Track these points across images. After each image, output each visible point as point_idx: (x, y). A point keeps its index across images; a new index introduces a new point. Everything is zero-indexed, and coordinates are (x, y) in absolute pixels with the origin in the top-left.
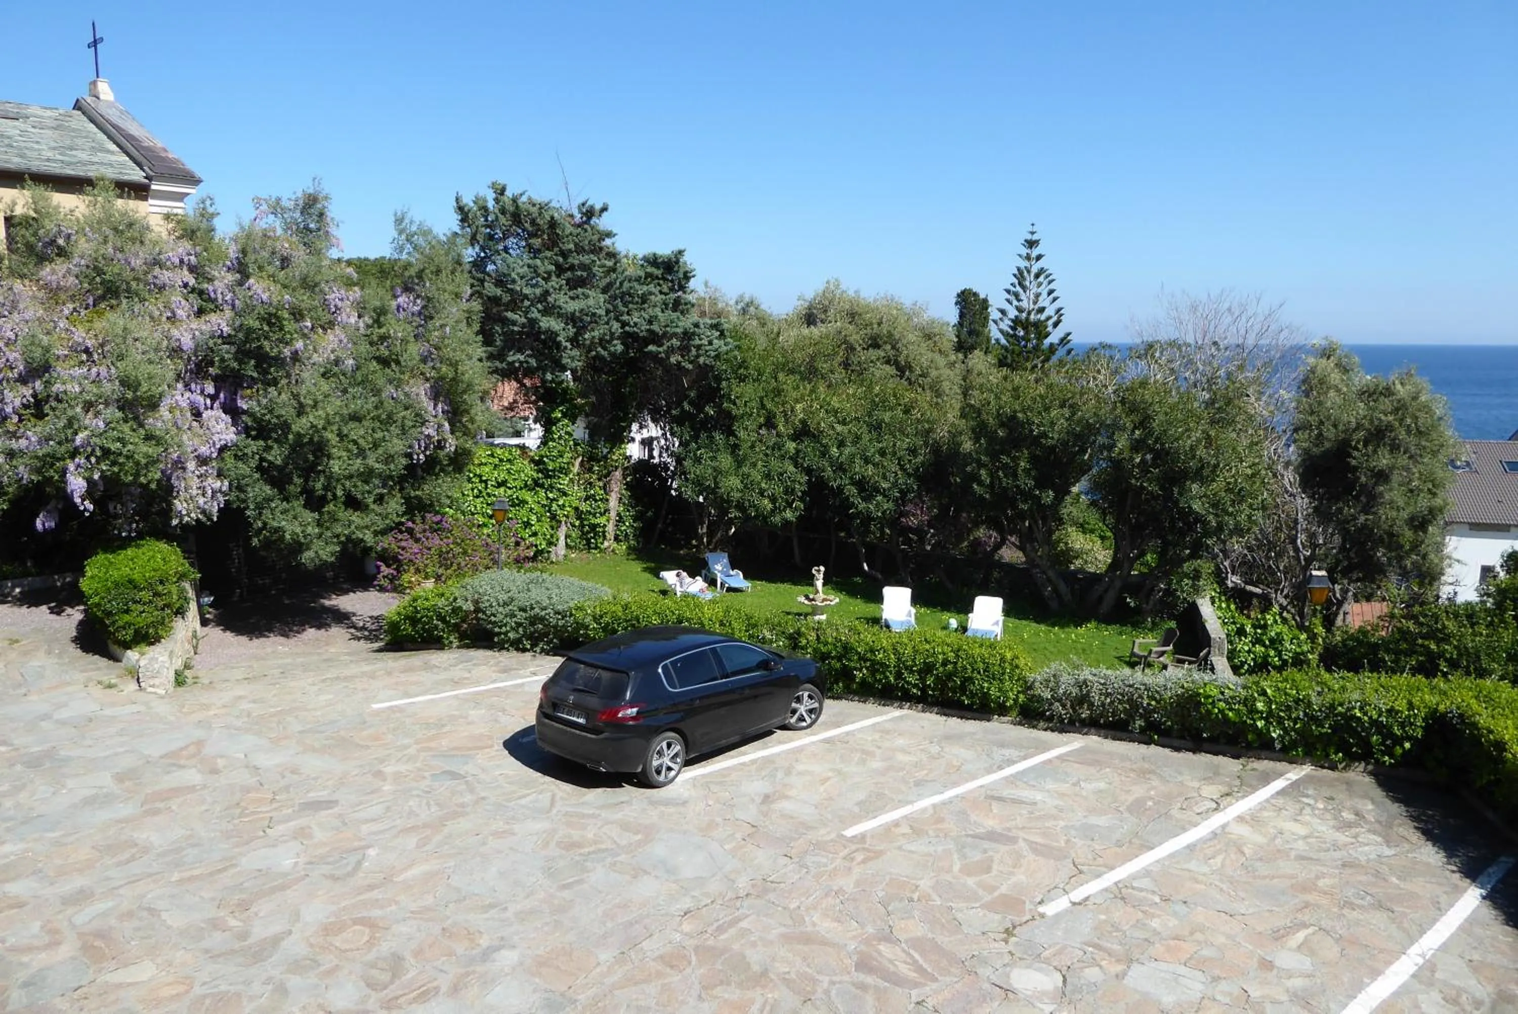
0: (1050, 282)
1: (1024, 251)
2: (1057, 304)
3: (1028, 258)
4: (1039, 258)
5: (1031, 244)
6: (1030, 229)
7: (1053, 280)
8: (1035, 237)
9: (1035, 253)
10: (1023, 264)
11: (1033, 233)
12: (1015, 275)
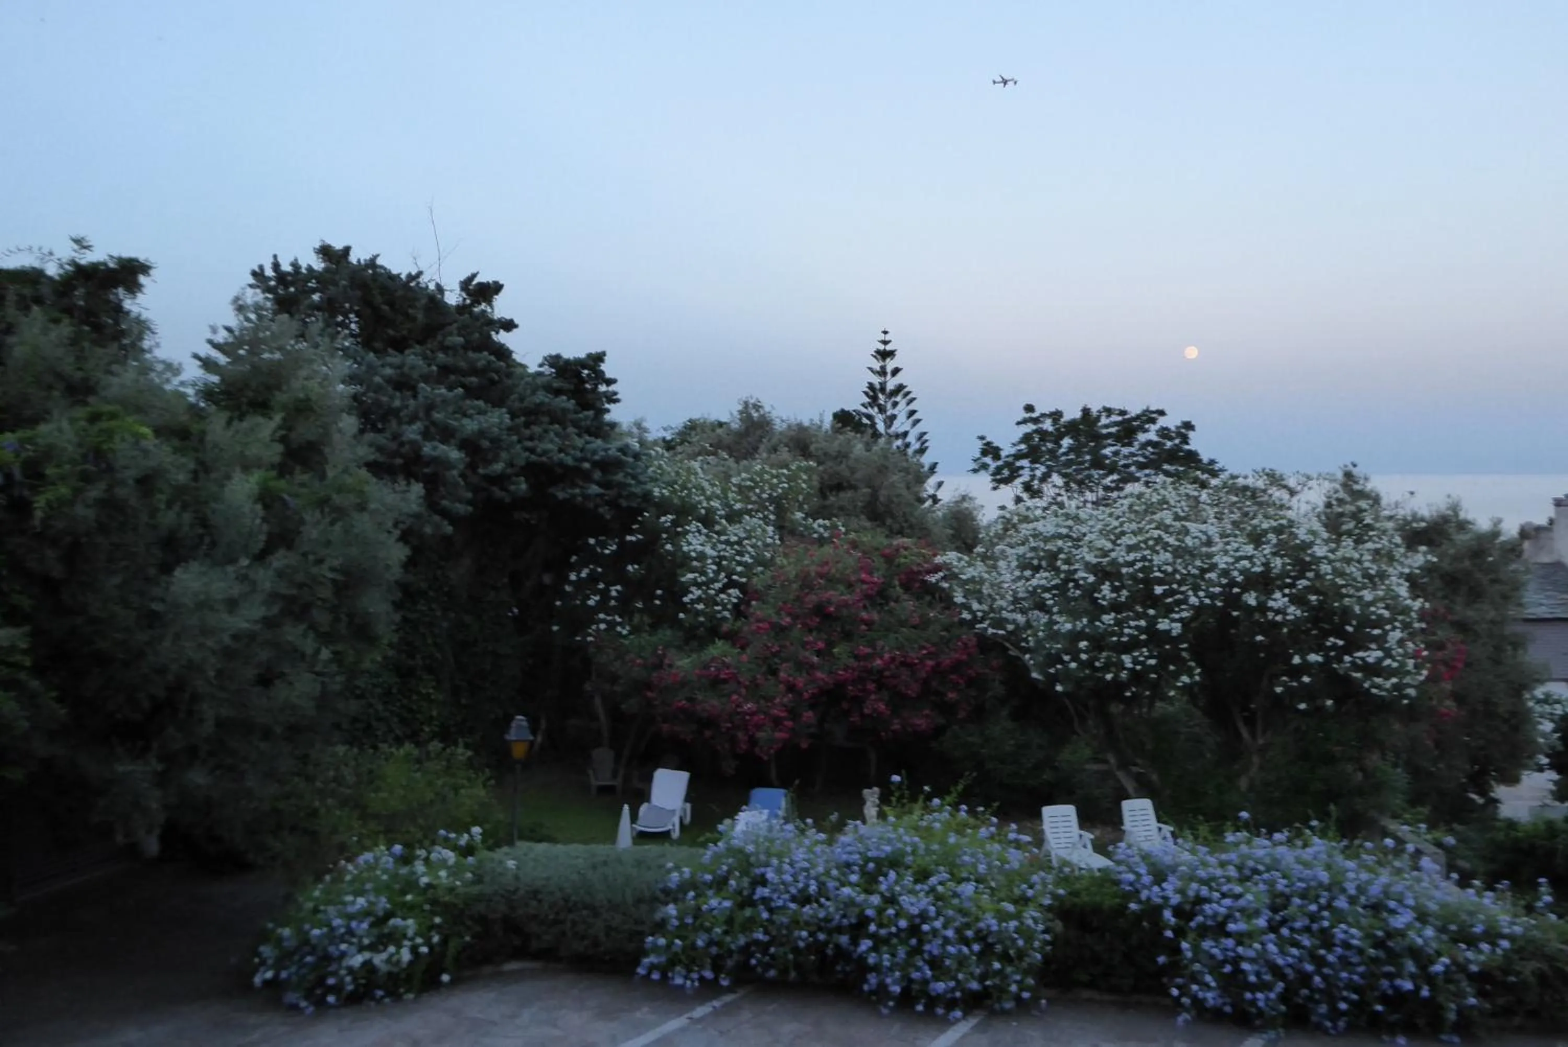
0: (909, 403)
1: (877, 365)
2: (920, 428)
3: (882, 372)
4: (896, 371)
5: (885, 355)
6: (882, 337)
7: (914, 399)
8: (889, 348)
9: (890, 365)
10: (876, 380)
11: (885, 343)
12: (866, 393)
